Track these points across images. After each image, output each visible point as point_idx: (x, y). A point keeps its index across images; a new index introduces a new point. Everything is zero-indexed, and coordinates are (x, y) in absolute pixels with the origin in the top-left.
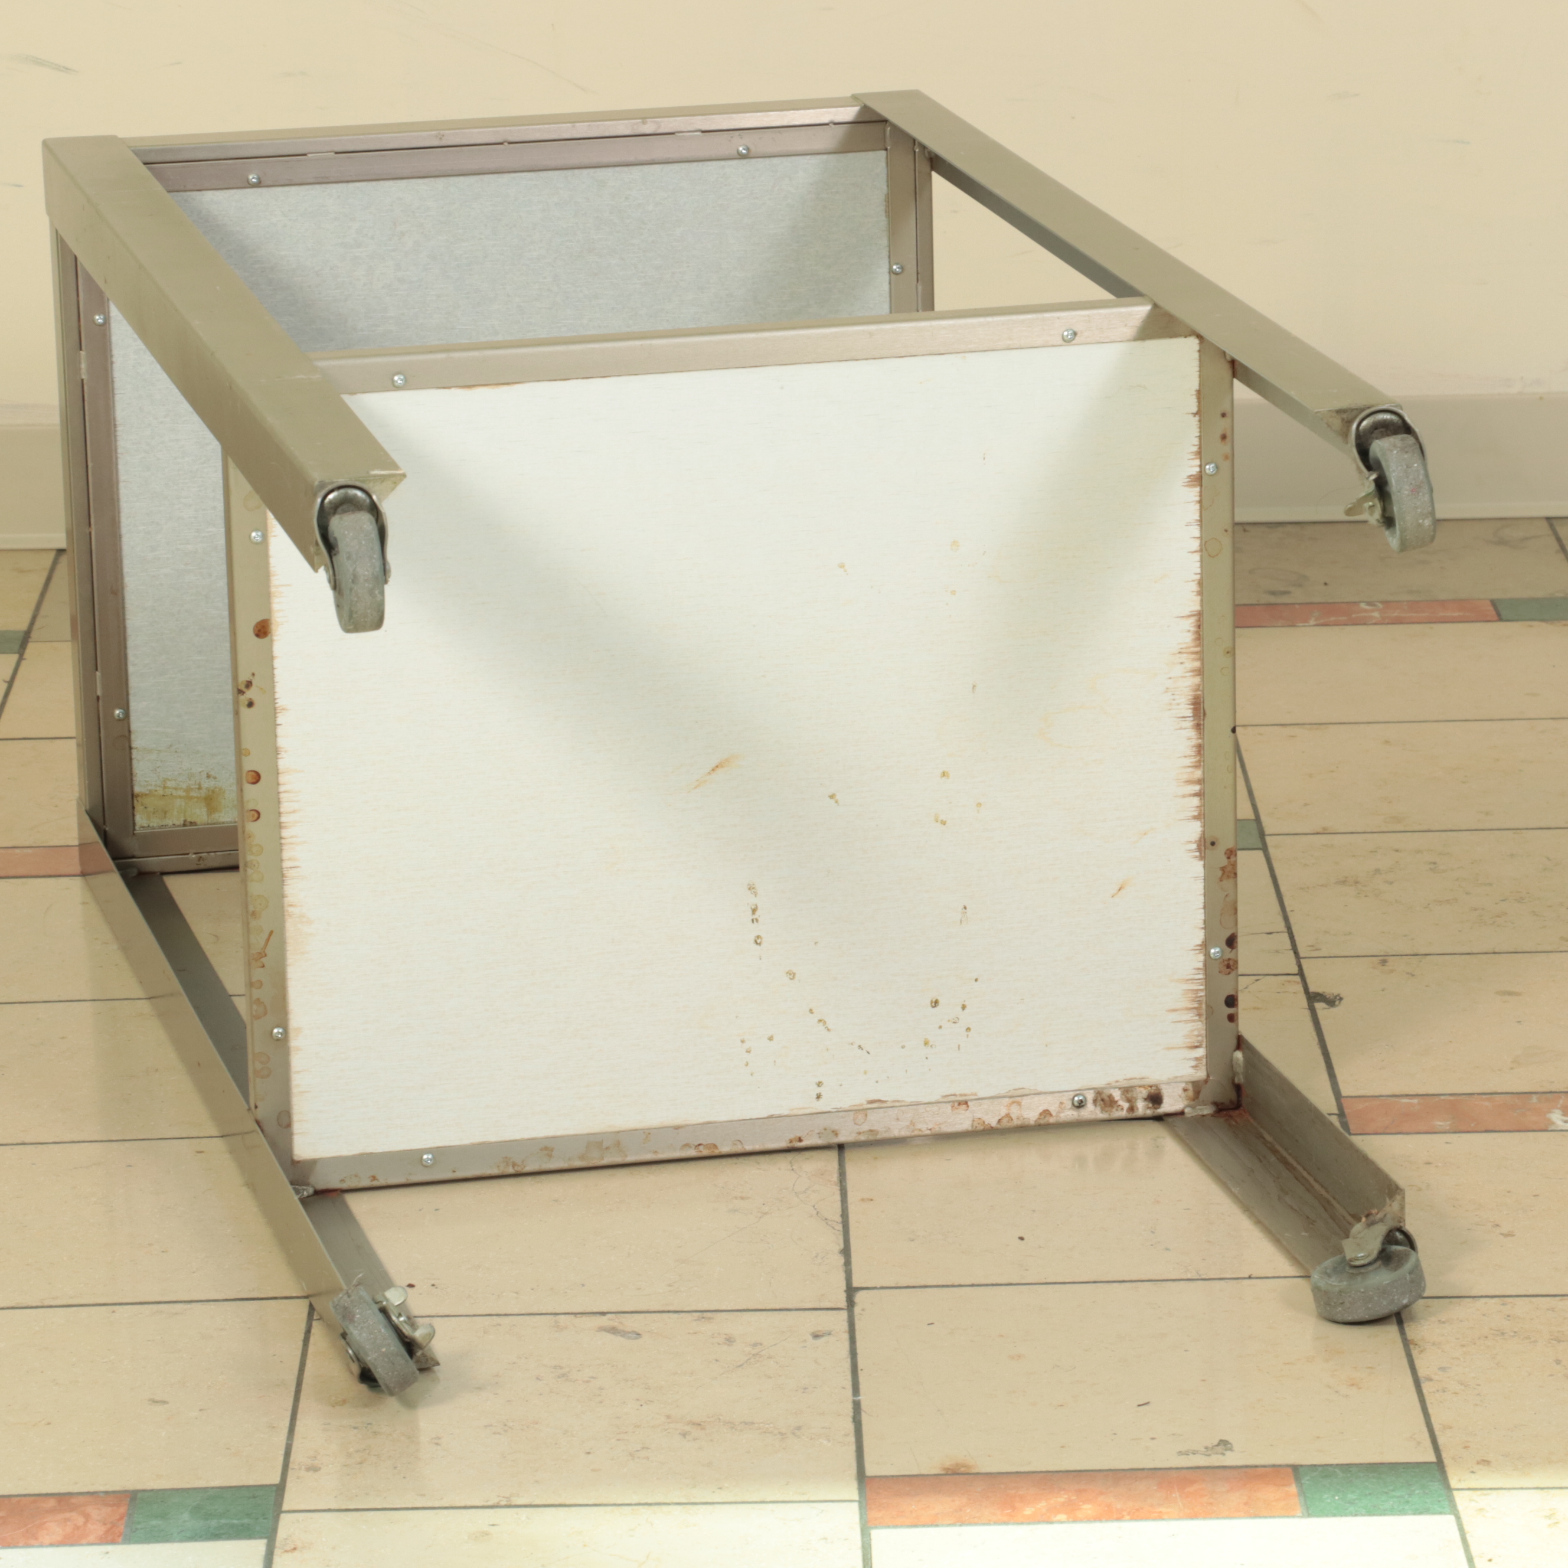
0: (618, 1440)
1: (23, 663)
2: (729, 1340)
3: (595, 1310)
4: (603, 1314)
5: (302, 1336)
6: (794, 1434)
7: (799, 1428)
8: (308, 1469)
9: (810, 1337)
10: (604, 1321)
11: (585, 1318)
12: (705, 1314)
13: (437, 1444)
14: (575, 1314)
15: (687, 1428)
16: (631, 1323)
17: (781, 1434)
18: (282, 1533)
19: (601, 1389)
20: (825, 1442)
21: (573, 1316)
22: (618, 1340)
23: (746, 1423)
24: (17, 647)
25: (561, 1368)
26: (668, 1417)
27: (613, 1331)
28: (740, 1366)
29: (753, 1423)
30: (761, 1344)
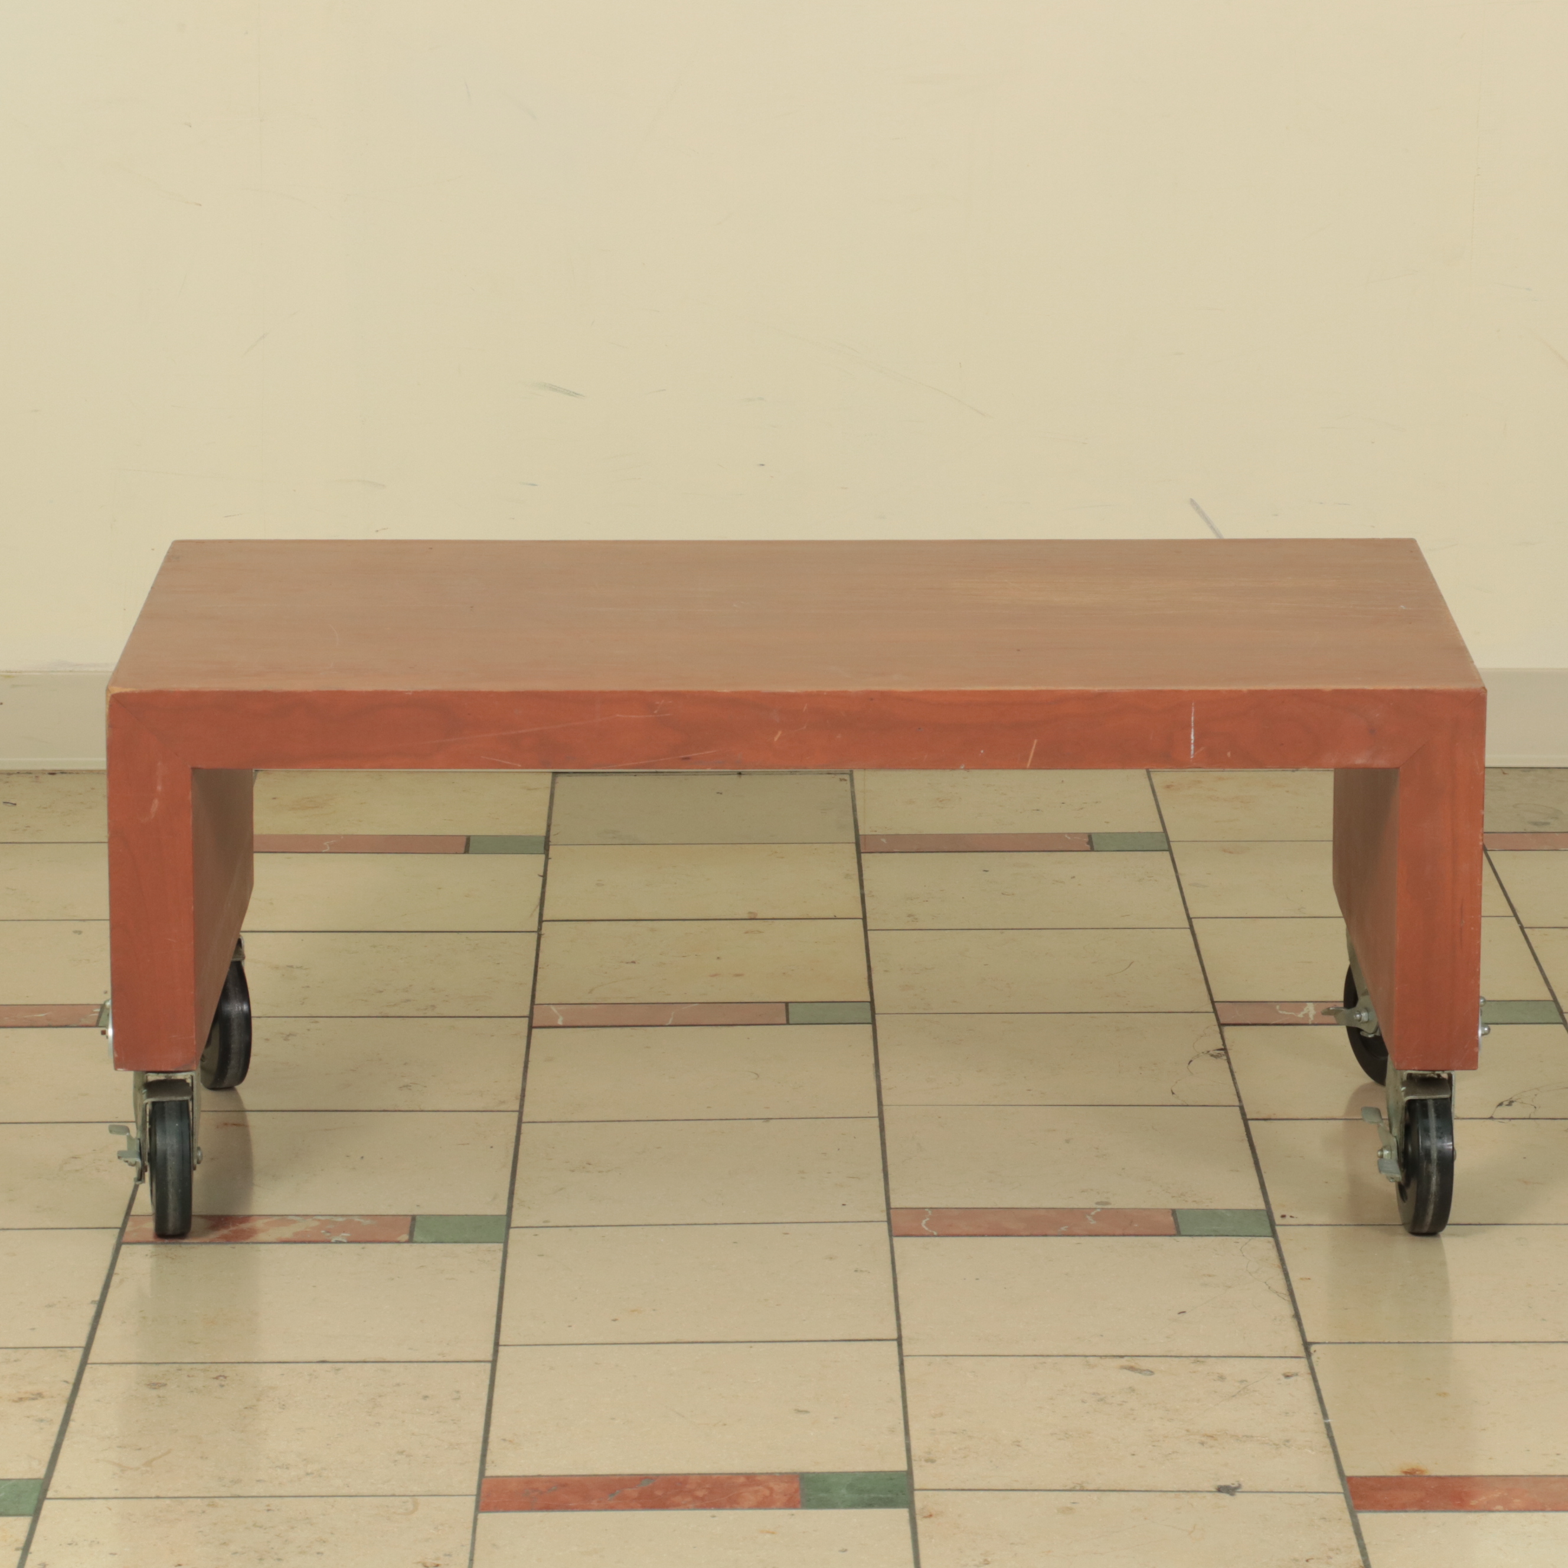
0: (1154, 1446)
1: (550, 861)
2: (1222, 1378)
3: (1115, 1354)
4: (1122, 1357)
5: (897, 1368)
6: (1285, 1445)
7: (1288, 1441)
8: (927, 1461)
9: (1282, 1378)
10: (1124, 1362)
11: (1108, 1360)
12: (1199, 1359)
13: (1018, 1446)
14: (1101, 1356)
15: (1204, 1439)
16: (1144, 1364)
17: (1277, 1445)
18: (918, 1504)
19: (1132, 1410)
20: (1310, 1451)
21: (1099, 1358)
22: (1137, 1376)
23: (1247, 1437)
24: (542, 849)
25: (1099, 1394)
26: (1188, 1431)
27: (1132, 1369)
28: (1233, 1396)
29: (1252, 1437)
30: (1246, 1381)
